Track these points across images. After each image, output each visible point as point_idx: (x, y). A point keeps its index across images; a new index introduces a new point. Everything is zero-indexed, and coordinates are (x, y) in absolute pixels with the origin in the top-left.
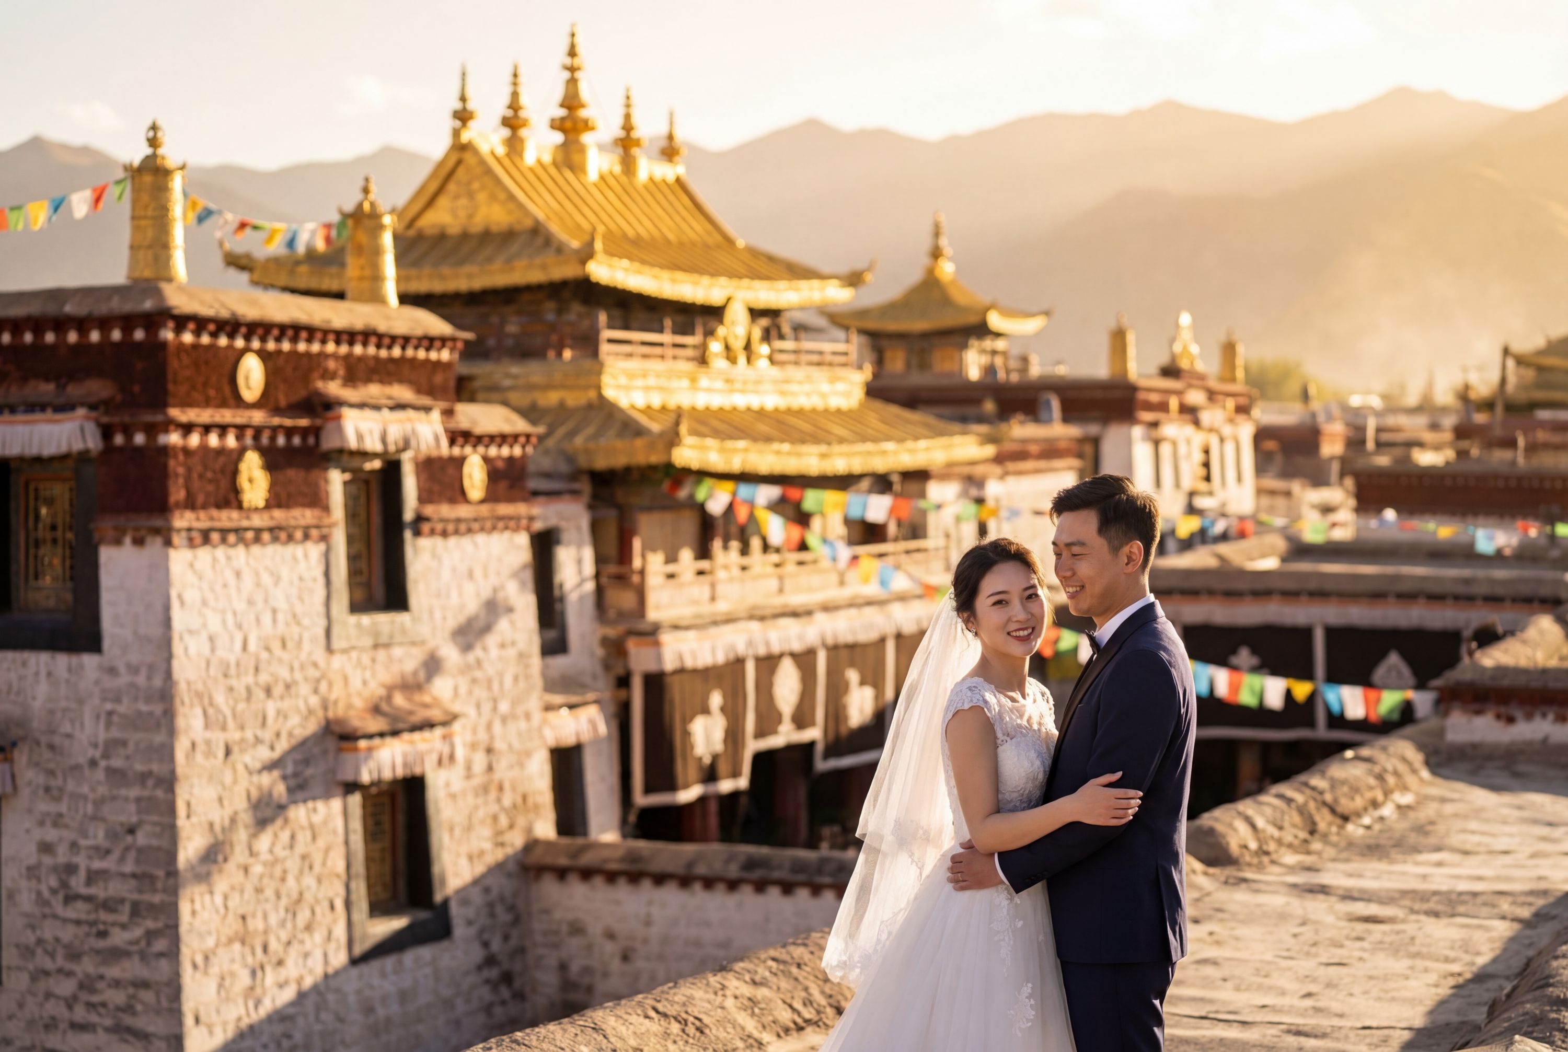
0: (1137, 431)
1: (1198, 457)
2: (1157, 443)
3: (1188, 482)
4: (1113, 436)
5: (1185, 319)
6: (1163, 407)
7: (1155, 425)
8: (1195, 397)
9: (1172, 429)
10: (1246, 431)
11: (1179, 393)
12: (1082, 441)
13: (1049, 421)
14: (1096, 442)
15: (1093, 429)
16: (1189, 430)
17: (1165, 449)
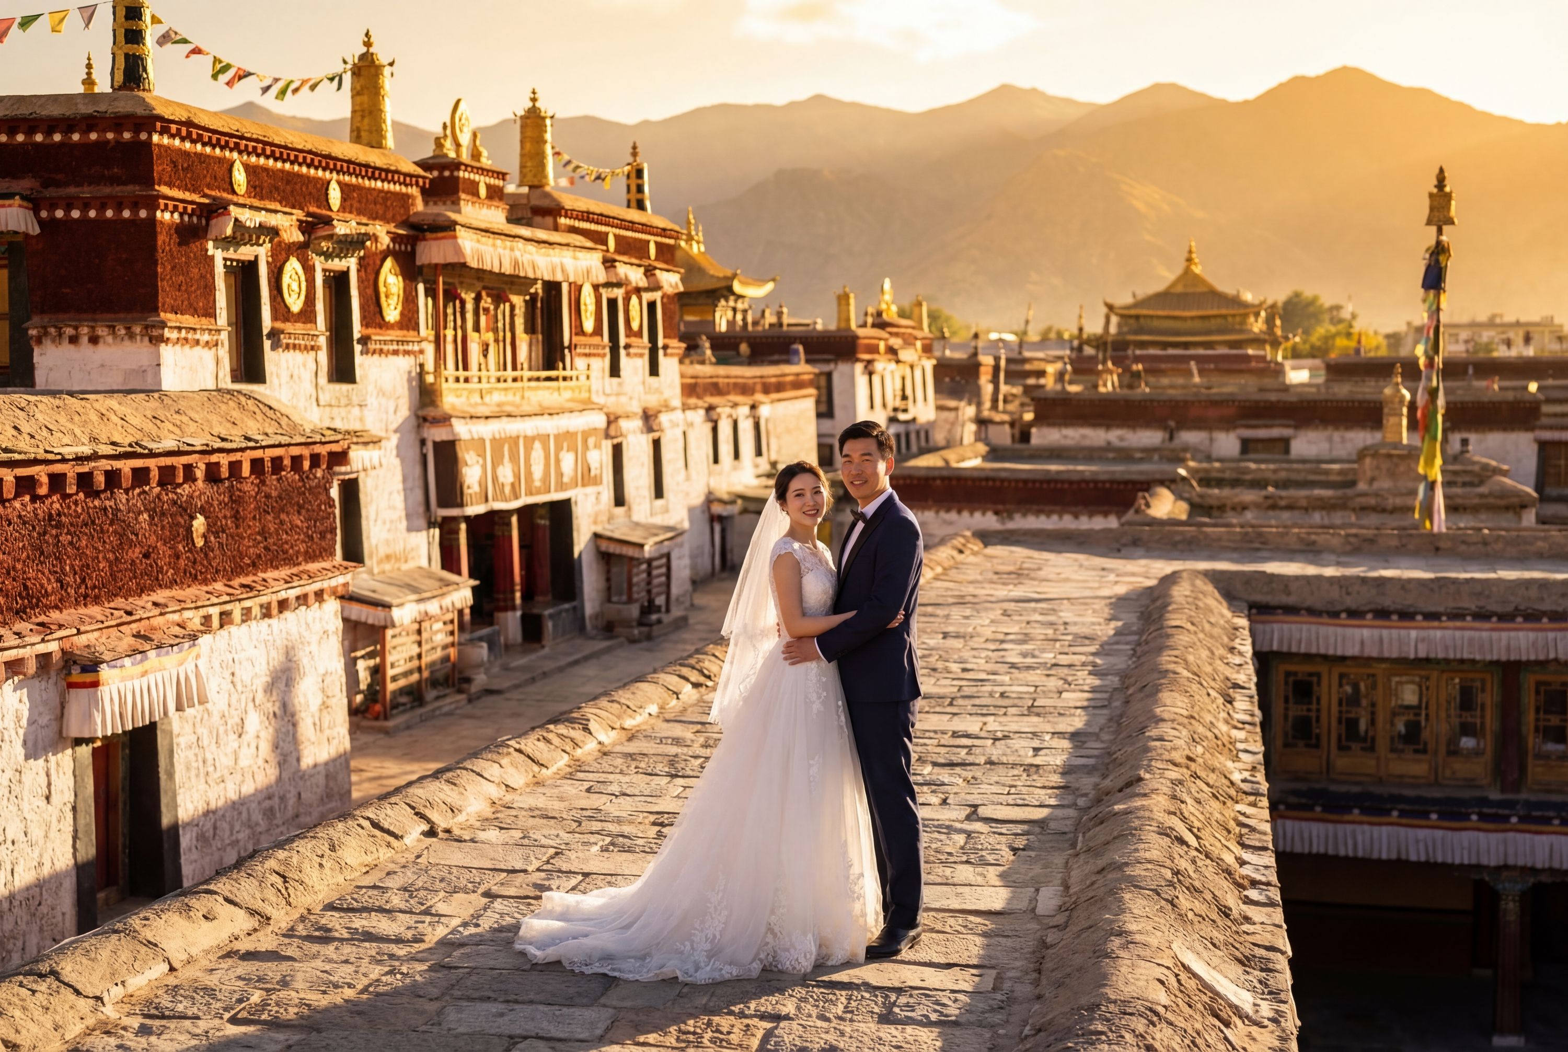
0: (859, 367)
1: (898, 386)
2: (871, 374)
3: (890, 404)
4: (840, 371)
5: (887, 284)
6: (874, 349)
7: (870, 362)
8: (896, 342)
9: (883, 365)
10: (929, 364)
11: (886, 340)
12: (818, 375)
13: (798, 363)
14: (829, 375)
15: (826, 368)
16: (893, 366)
17: (876, 379)
